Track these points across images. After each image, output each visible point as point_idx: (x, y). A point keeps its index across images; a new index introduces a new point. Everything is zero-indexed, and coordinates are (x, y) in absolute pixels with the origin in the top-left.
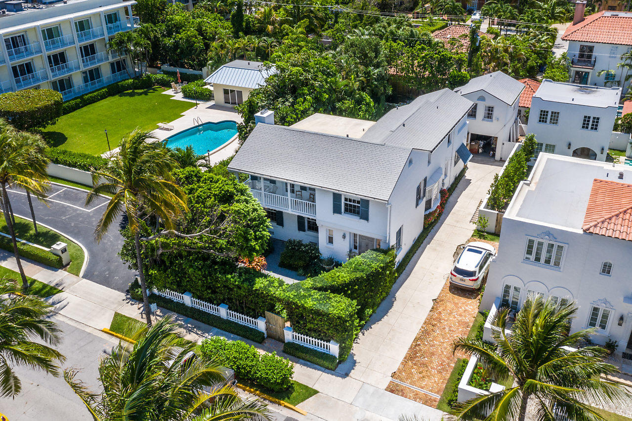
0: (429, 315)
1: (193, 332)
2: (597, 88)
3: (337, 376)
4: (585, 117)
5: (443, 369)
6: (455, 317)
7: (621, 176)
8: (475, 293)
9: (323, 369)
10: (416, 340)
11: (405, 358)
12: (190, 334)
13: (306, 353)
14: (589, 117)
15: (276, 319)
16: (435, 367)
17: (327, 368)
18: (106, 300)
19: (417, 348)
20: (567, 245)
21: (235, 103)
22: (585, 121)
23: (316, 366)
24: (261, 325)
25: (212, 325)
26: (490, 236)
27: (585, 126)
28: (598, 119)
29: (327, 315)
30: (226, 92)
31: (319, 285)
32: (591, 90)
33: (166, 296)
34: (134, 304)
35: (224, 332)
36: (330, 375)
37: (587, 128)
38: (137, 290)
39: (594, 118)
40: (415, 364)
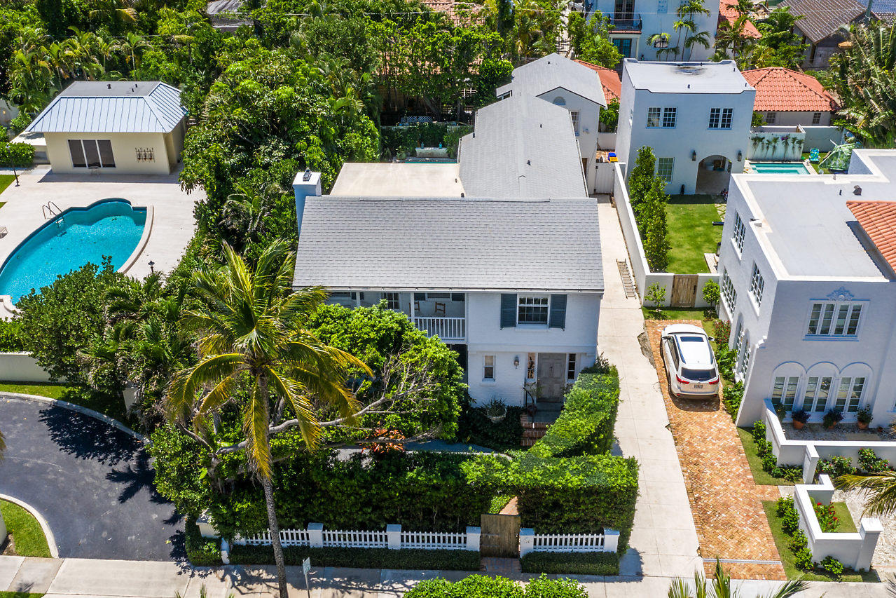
0: (678, 451)
1: (352, 588)
2: (701, 64)
3: (628, 581)
4: (713, 110)
5: (755, 522)
6: (714, 444)
7: (858, 191)
8: (713, 401)
9: (602, 578)
10: (690, 491)
11: (696, 523)
12: (350, 593)
13: (569, 562)
14: (718, 110)
15: (502, 523)
16: (744, 523)
17: (609, 574)
18: (147, 584)
19: (700, 503)
20: (867, 303)
21: (97, 165)
22: (712, 115)
23: (588, 576)
24: (473, 540)
25: (379, 566)
26: (668, 313)
27: (713, 124)
28: (731, 110)
29: (607, 490)
30: (74, 145)
31: (561, 449)
32: (694, 68)
33: (262, 543)
34: (206, 575)
35: (409, 572)
36: (617, 584)
37: (716, 126)
38: (206, 548)
39: (725, 110)
40: (716, 528)
